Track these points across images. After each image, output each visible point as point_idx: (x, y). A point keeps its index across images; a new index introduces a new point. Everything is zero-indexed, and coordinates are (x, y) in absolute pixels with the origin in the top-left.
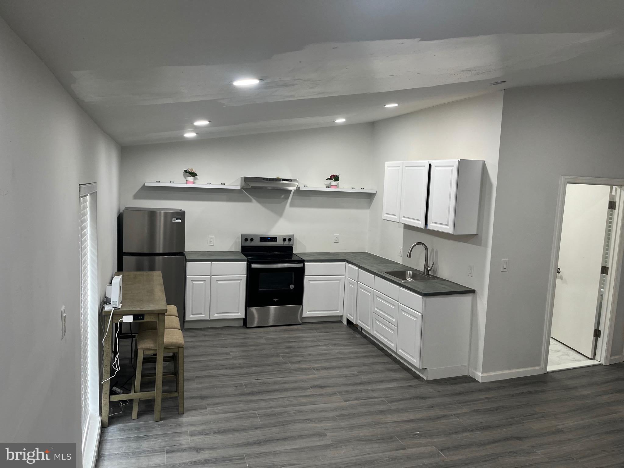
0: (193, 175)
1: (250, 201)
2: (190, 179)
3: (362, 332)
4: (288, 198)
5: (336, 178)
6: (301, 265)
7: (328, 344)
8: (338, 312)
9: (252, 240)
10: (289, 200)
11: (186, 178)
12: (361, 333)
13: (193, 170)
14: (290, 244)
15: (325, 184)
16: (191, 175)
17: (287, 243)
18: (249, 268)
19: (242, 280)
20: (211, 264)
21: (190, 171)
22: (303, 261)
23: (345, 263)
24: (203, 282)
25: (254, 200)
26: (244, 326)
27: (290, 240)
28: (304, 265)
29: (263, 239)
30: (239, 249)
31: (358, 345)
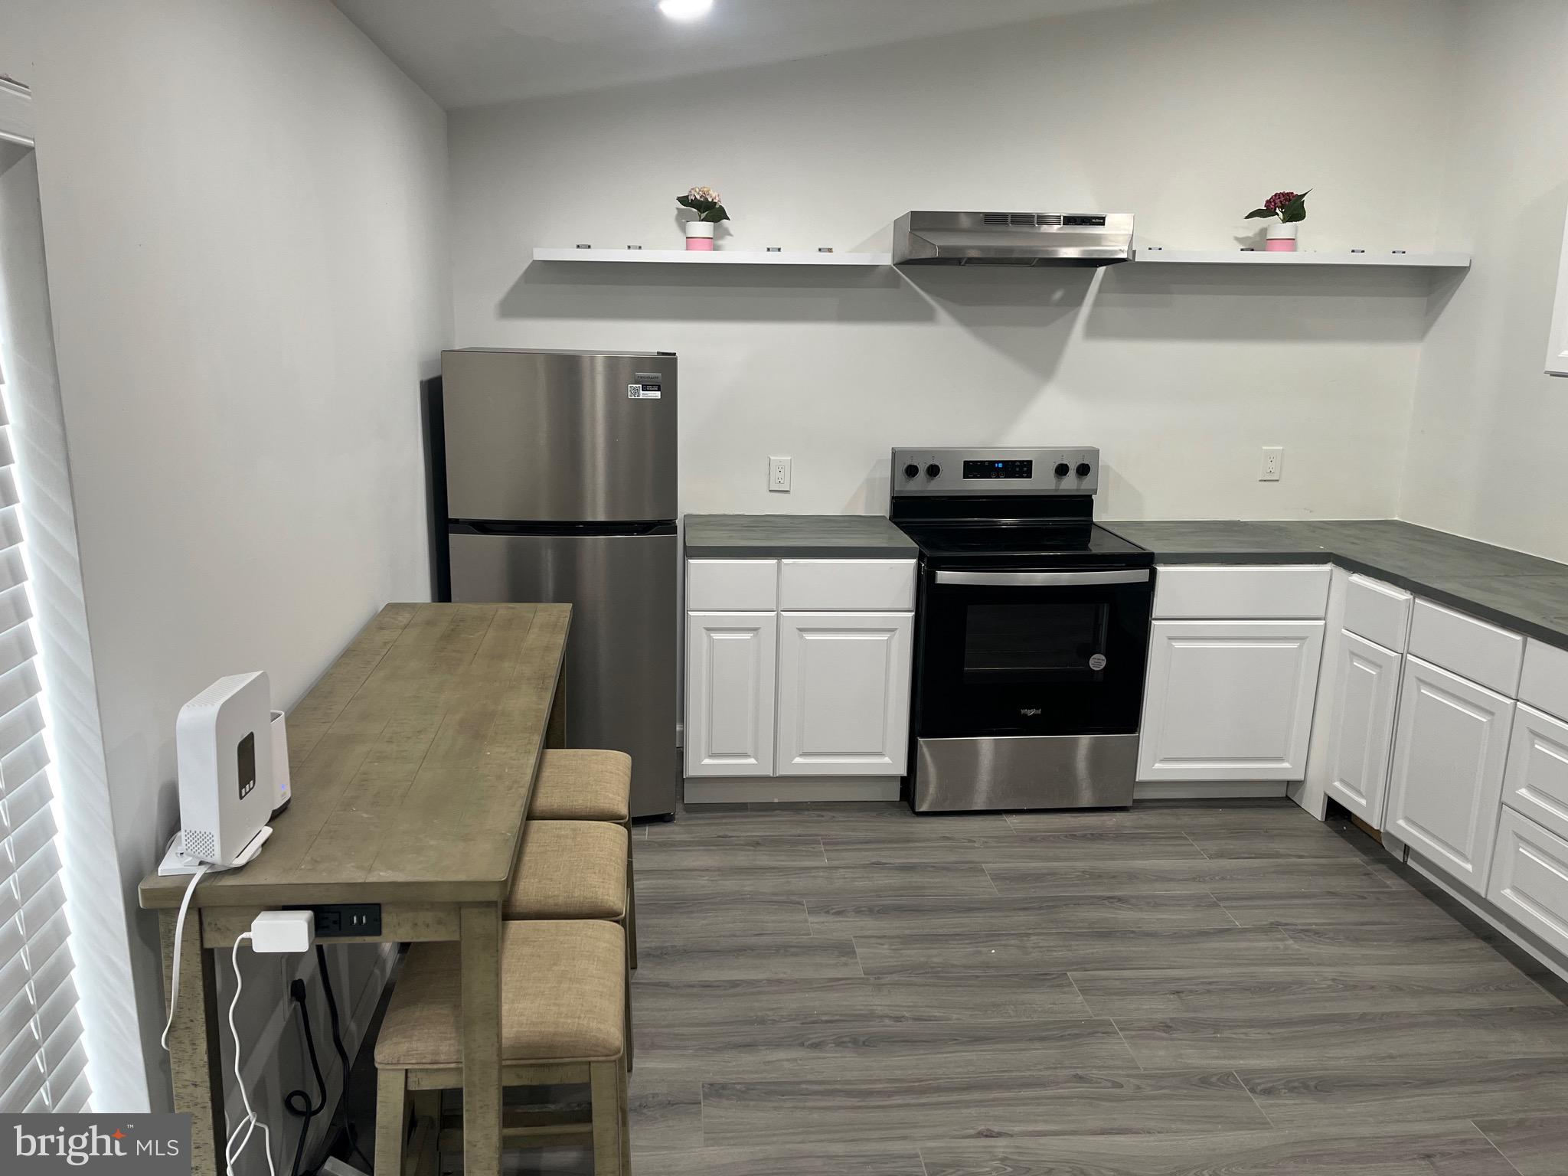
0: (711, 211)
1: (926, 316)
2: (701, 229)
3: (1405, 862)
4: (1078, 301)
5: (1290, 207)
6: (1140, 575)
7: (1274, 927)
8: (1286, 765)
9: (933, 471)
10: (1085, 310)
11: (683, 229)
12: (1401, 870)
13: (711, 192)
14: (1082, 488)
15: (1237, 239)
16: (703, 215)
17: (1070, 484)
18: (925, 585)
19: (898, 631)
20: (779, 566)
21: (698, 197)
22: (1146, 560)
23: (1327, 567)
24: (747, 636)
25: (942, 314)
26: (905, 803)
27: (1083, 470)
28: (1153, 574)
29: (975, 469)
30: (882, 508)
31: (1416, 940)
